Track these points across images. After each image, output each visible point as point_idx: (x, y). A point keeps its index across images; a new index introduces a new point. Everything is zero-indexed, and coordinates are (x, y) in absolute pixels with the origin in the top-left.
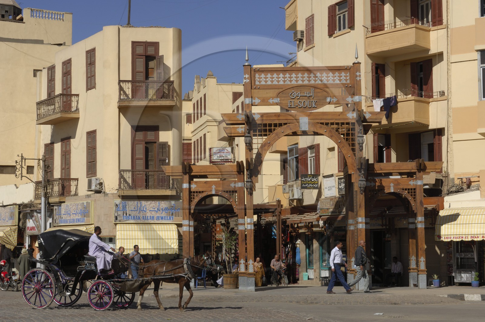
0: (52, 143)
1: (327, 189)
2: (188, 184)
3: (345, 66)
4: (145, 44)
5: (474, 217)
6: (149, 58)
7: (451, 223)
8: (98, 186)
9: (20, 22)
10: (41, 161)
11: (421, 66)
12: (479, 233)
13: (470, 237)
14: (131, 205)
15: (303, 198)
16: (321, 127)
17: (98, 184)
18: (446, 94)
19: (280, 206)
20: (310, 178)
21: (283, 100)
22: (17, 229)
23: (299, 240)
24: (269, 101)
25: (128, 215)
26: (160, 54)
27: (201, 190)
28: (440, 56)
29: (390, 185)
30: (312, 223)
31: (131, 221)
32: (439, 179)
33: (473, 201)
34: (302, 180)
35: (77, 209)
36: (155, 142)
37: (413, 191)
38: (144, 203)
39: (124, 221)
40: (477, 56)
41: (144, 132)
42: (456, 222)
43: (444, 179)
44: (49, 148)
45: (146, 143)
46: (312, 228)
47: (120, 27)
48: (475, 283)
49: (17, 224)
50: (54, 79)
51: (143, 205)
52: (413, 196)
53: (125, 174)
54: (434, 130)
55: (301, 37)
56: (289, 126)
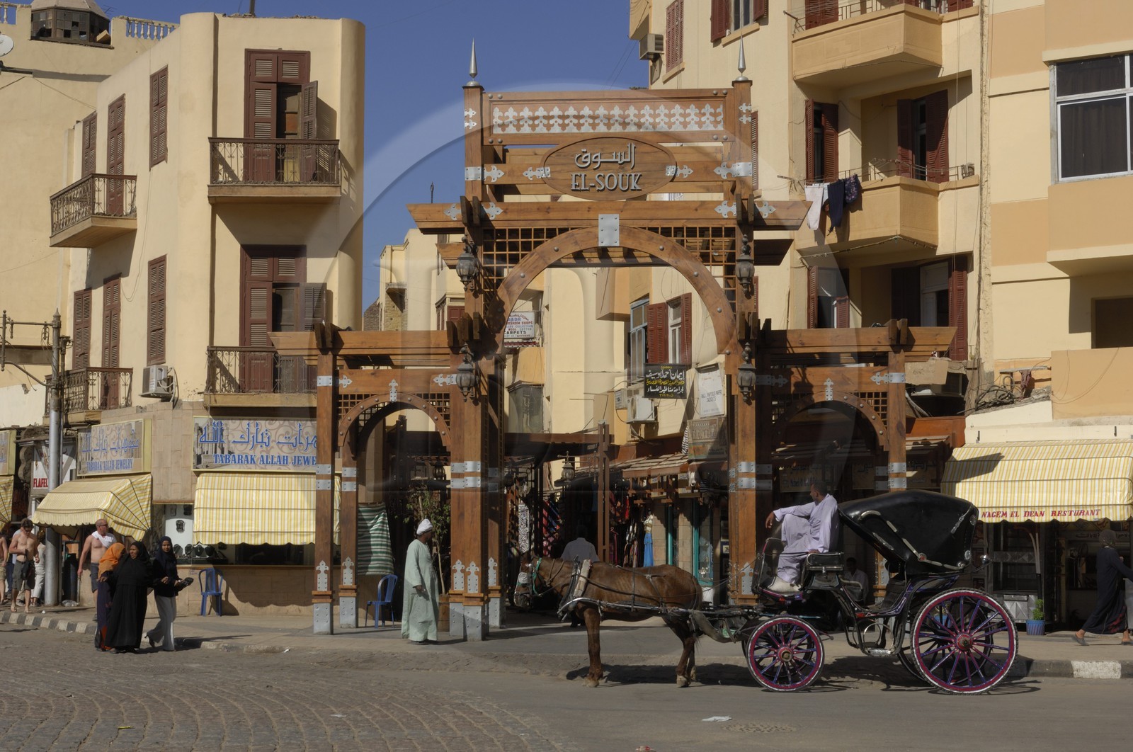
0: (89, 289)
1: (705, 399)
2: (331, 377)
3: (713, 89)
4: (276, 55)
5: (1034, 465)
6: (285, 90)
7: (972, 479)
8: (164, 386)
9: (104, 45)
10: (50, 327)
11: (923, 107)
12: (1044, 504)
13: (1023, 514)
14: (234, 430)
15: (656, 419)
16: (651, 239)
17: (164, 380)
18: (977, 171)
19: (607, 439)
20: (667, 373)
21: (559, 172)
22: (12, 484)
23: (651, 517)
24: (524, 174)
25: (226, 452)
26: (312, 79)
27: (362, 391)
28: (963, 82)
29: (825, 384)
30: (676, 476)
31: (234, 466)
32: (958, 374)
33: (1034, 425)
34: (647, 376)
35: (119, 438)
36: (298, 285)
37: (881, 398)
38: (264, 424)
39: (216, 467)
40: (1048, 77)
41: (272, 259)
42: (990, 474)
43: (969, 374)
44: (82, 300)
45: (275, 286)
46: (676, 490)
47: (220, 16)
48: (1034, 624)
49: (13, 472)
50: (95, 144)
51: (263, 430)
52: (880, 412)
53: (226, 356)
54: (948, 259)
55: (656, 49)
56: (573, 235)
